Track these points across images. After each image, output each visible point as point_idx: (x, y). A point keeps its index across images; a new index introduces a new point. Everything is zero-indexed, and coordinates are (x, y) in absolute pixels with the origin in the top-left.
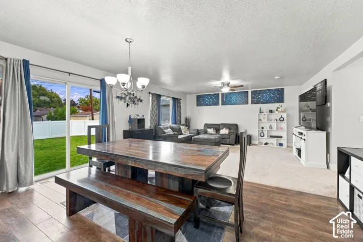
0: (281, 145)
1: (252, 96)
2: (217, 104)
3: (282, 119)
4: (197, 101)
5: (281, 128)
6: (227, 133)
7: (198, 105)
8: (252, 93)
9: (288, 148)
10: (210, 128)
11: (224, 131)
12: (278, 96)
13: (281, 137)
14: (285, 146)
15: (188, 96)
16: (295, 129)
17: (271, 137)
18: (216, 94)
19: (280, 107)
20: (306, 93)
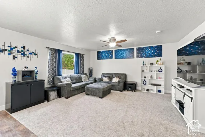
0: (159, 91)
1: (137, 52)
2: (111, 58)
3: (160, 70)
4: (98, 56)
5: (160, 78)
6: (117, 81)
7: (98, 59)
8: (137, 49)
9: (166, 95)
10: (105, 77)
11: (115, 80)
12: (158, 51)
13: (160, 85)
14: (163, 93)
15: (91, 52)
16: (173, 80)
17: (152, 84)
18: (110, 51)
19: (159, 60)
20: (182, 48)
